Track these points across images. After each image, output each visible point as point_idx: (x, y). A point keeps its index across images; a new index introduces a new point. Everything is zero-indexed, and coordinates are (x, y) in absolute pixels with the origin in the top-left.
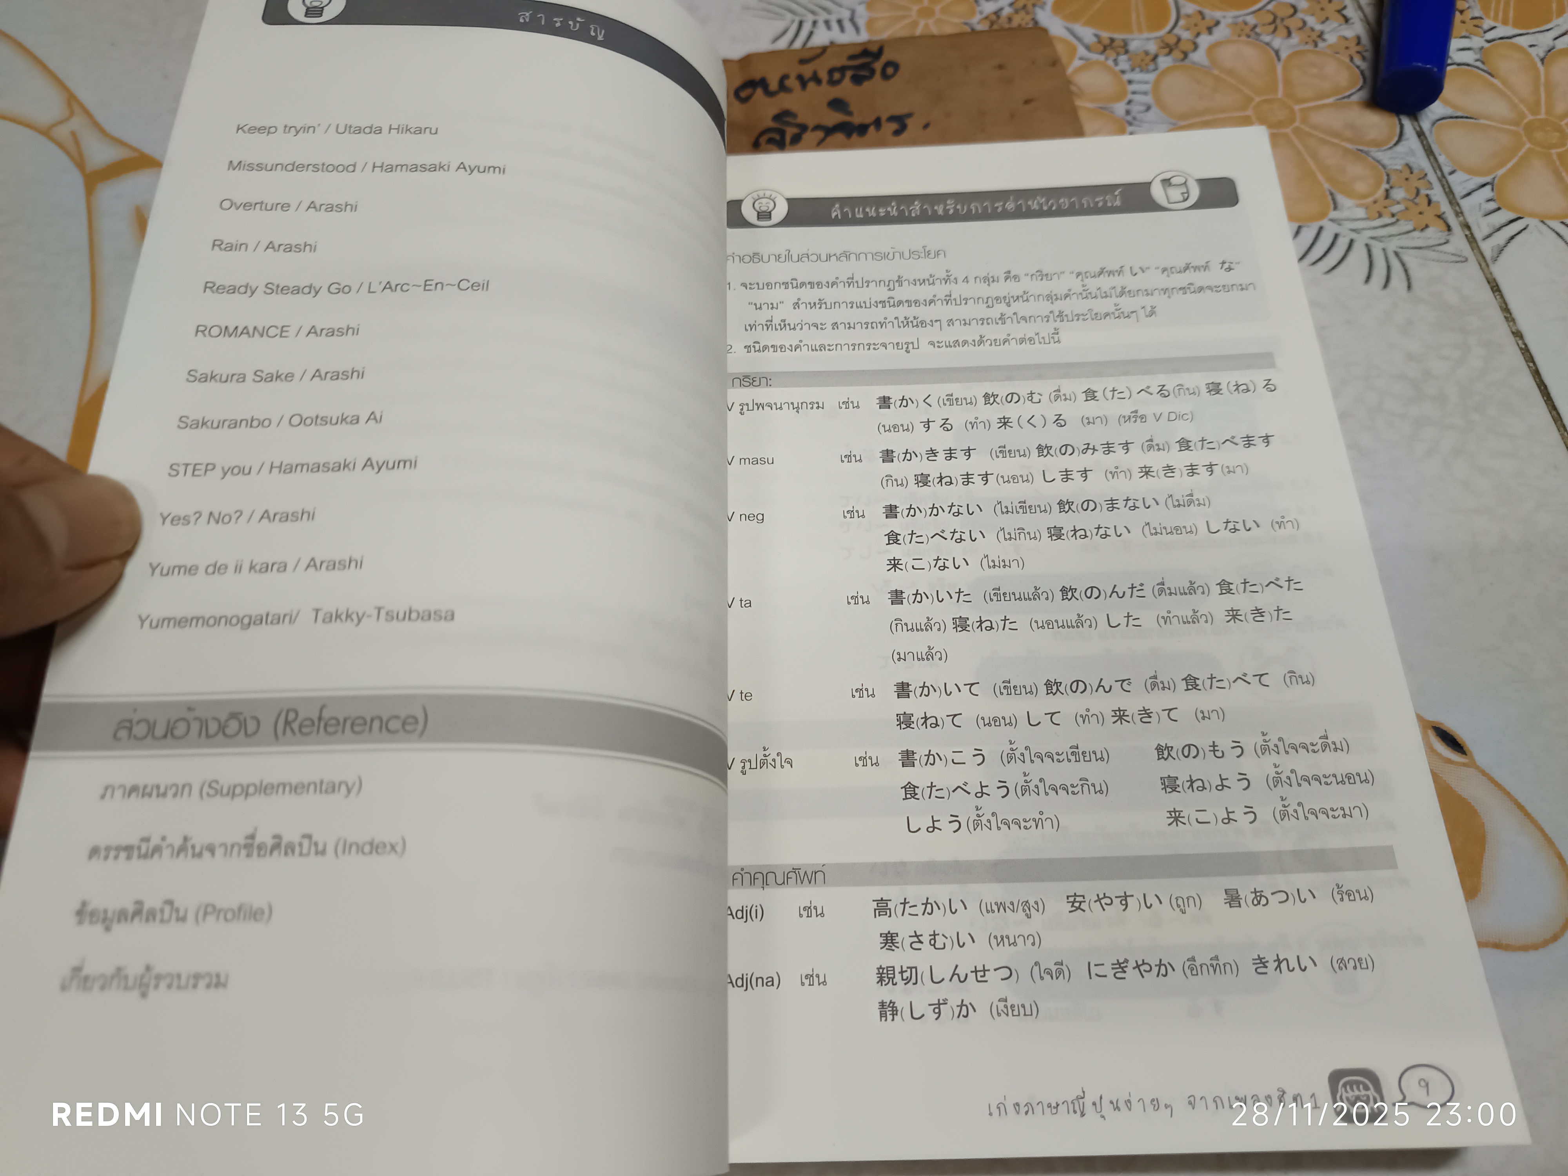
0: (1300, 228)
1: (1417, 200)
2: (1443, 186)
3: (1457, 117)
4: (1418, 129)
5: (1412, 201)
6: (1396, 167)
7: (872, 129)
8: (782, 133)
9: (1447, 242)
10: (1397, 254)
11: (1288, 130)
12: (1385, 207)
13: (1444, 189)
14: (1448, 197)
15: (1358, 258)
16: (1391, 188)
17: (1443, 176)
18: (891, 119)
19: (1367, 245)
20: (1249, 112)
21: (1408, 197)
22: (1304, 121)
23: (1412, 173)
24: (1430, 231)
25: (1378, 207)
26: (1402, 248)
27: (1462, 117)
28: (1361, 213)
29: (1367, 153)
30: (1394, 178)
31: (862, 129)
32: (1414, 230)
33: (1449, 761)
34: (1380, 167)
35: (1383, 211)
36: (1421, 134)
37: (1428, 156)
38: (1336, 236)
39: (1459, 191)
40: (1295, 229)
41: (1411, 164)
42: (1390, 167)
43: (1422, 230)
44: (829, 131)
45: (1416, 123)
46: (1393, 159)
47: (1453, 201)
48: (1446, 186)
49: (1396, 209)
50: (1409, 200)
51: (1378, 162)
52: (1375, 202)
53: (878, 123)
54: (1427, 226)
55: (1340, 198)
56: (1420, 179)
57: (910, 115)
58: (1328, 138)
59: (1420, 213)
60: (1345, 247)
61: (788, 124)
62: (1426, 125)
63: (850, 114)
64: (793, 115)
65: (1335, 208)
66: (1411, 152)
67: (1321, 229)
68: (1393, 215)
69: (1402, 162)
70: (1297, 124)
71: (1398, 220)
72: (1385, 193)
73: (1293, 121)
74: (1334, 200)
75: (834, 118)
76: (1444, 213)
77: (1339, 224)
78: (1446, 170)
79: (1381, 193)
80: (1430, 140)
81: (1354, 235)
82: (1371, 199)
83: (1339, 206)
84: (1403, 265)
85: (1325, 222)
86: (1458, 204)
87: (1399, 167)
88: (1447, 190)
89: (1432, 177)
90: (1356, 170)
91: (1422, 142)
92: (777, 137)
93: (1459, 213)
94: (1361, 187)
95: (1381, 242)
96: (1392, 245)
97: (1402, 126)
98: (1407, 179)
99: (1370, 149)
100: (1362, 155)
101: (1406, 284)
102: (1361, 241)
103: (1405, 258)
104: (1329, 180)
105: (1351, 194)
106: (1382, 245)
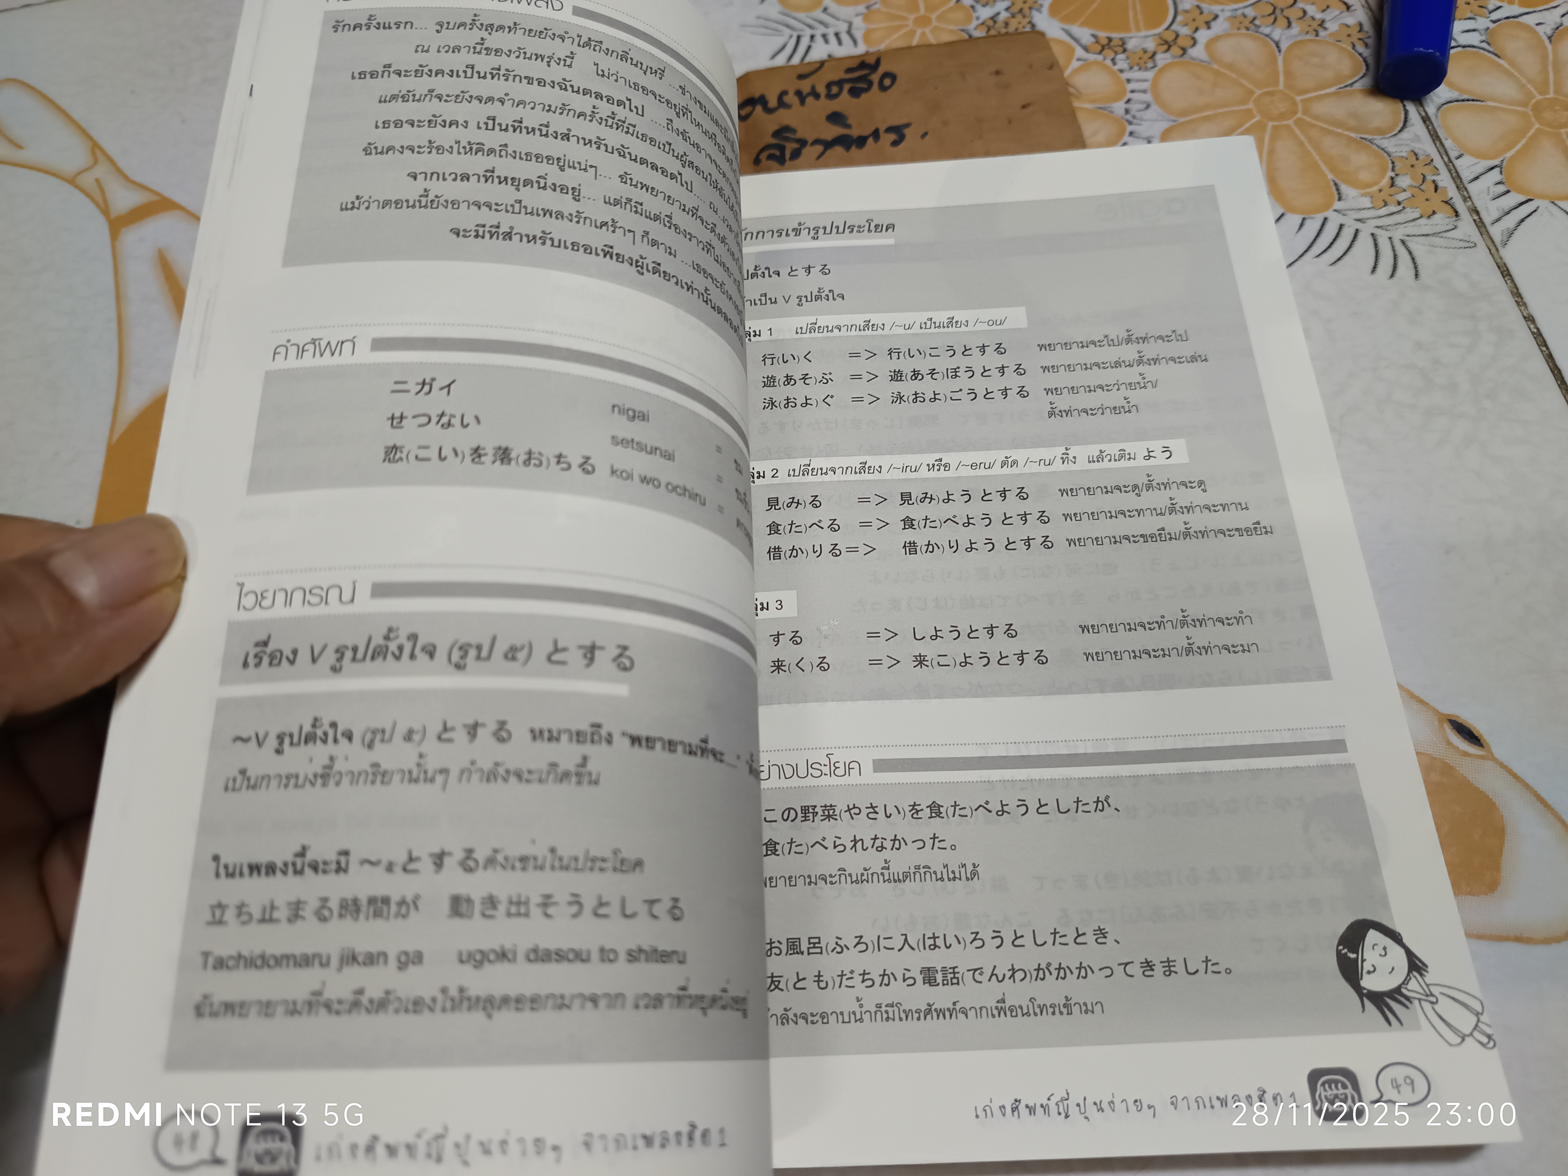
0: (1304, 219)
1: (1422, 187)
2: (1450, 171)
3: (1463, 100)
4: (1423, 114)
5: (1418, 187)
6: (1400, 154)
7: (870, 140)
8: (782, 149)
9: (1456, 227)
10: (1403, 242)
11: (1290, 122)
12: (1391, 195)
13: (1451, 174)
14: (1455, 182)
15: (1364, 248)
16: (1397, 175)
17: (1451, 161)
18: (890, 130)
19: (1372, 234)
20: (1251, 106)
21: (1414, 184)
22: (1306, 112)
23: (1417, 159)
24: (1437, 218)
25: (1383, 195)
26: (1408, 236)
27: (1468, 100)
28: (1366, 202)
29: (1371, 141)
30: (1398, 165)
31: (861, 142)
32: (1421, 217)
33: (1466, 754)
34: (1385, 155)
35: (1388, 199)
36: (1426, 120)
37: (1434, 141)
38: (1341, 226)
39: (1466, 175)
40: (1300, 222)
41: (1416, 151)
42: (1395, 155)
43: (1429, 217)
44: (828, 145)
45: (1421, 109)
46: (1398, 146)
47: (1460, 186)
48: (1453, 171)
49: (1401, 197)
50: (1415, 187)
51: (1383, 149)
52: (1380, 191)
53: (876, 134)
54: (1434, 213)
55: (1344, 188)
56: (1426, 165)
57: (907, 125)
58: (1331, 128)
59: (1427, 200)
60: (1350, 238)
61: (788, 139)
62: (1431, 110)
63: (848, 126)
64: (794, 131)
65: (1340, 199)
66: (1417, 138)
67: (1326, 219)
68: (1399, 203)
69: (1409, 149)
70: (1299, 115)
71: (1404, 208)
72: (1390, 182)
73: (1296, 113)
74: (1338, 190)
75: (832, 131)
76: (1451, 198)
77: (1344, 215)
78: (1453, 154)
79: (1386, 181)
80: (1435, 125)
81: (1359, 225)
82: (1376, 188)
83: (1344, 197)
84: (1410, 253)
85: (1330, 214)
86: (1466, 189)
87: (1404, 154)
88: (1454, 175)
89: (1438, 162)
90: (1360, 159)
91: (1428, 128)
92: (778, 153)
93: (1467, 198)
94: (1365, 176)
95: (1387, 230)
96: (1398, 234)
97: (1406, 112)
98: (1412, 166)
99: (1375, 137)
100: (1365, 143)
101: (1413, 272)
102: (1366, 230)
103: (1412, 246)
104: (1333, 170)
105: (1355, 184)
106: (1386, 234)
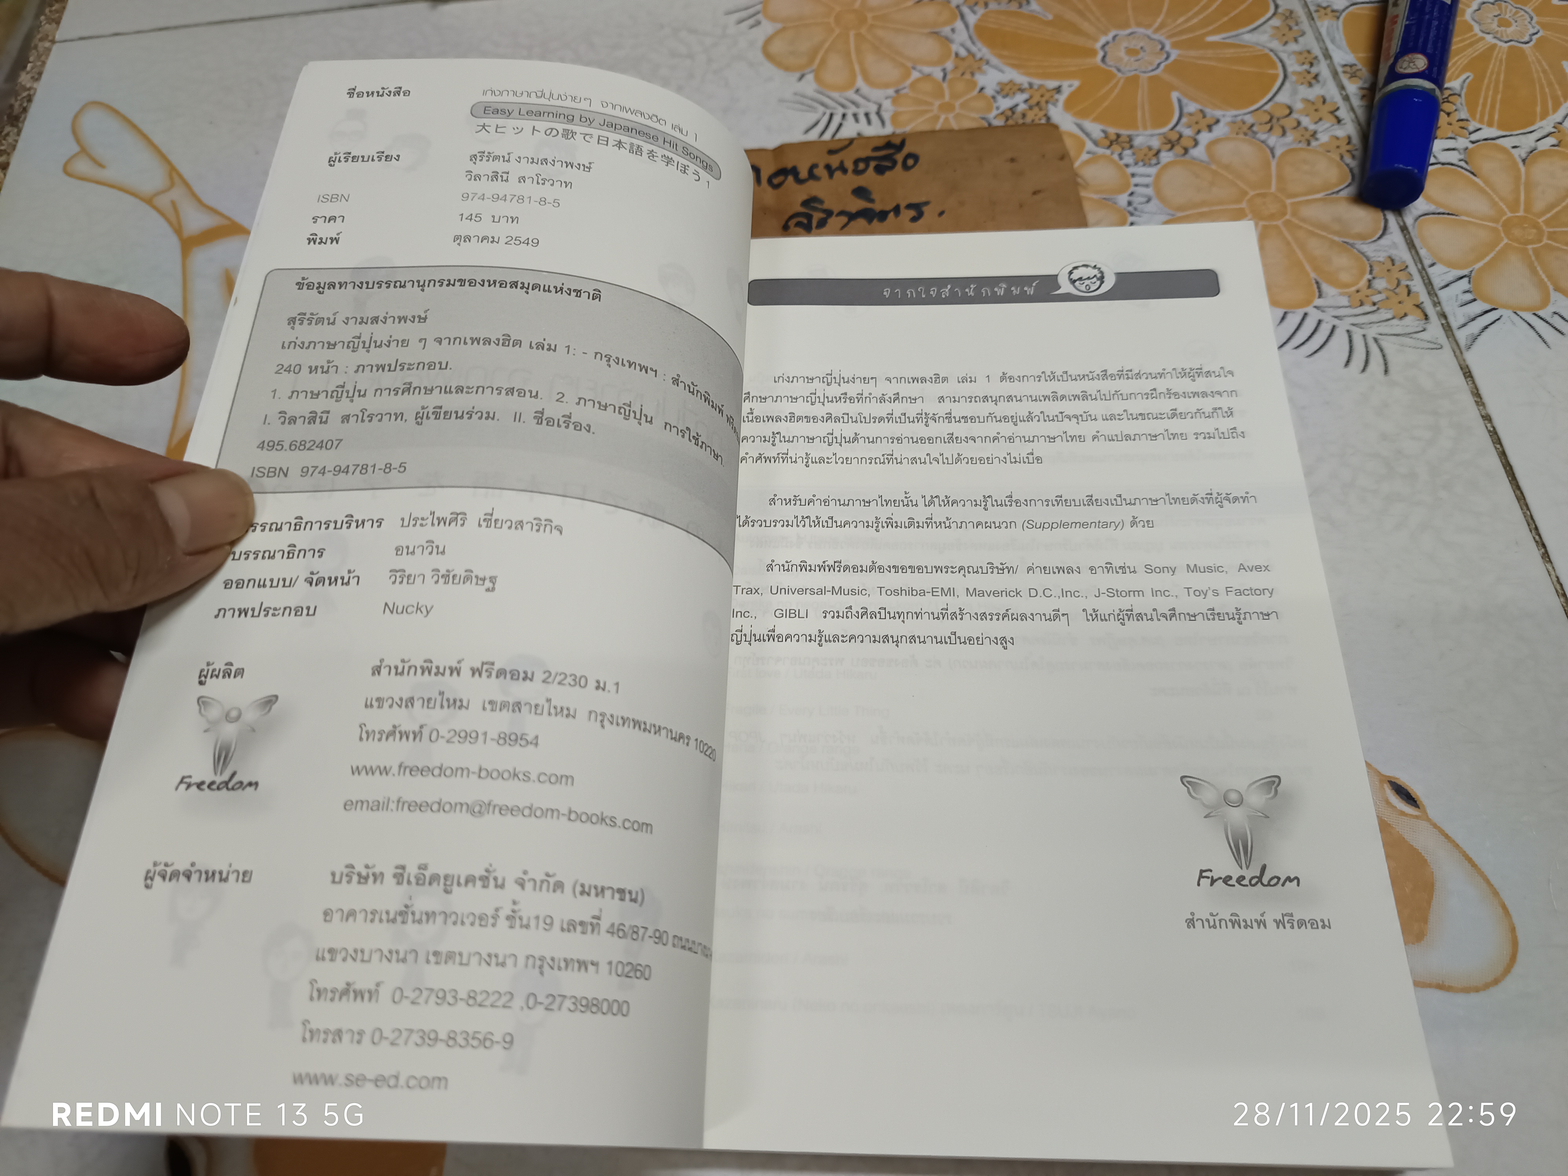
0: (1285, 313)
1: (1397, 291)
2: (1422, 277)
3: (1439, 214)
4: (1402, 224)
5: (1393, 291)
6: (1379, 259)
7: (892, 215)
8: (809, 217)
9: (1424, 330)
10: (1376, 340)
11: (1279, 223)
12: (1367, 296)
13: (1424, 281)
14: (1427, 288)
15: (1339, 345)
16: (1374, 278)
17: (1424, 268)
18: (910, 206)
19: (1348, 331)
20: (1244, 205)
21: (1390, 287)
22: (1295, 214)
23: (1393, 265)
24: (1408, 320)
25: (1360, 296)
26: (1381, 334)
27: (1443, 214)
28: (1344, 301)
29: (1352, 245)
30: (1376, 270)
31: (882, 216)
32: (1393, 318)
33: (1403, 813)
34: (1364, 259)
35: (1365, 299)
36: (1404, 229)
37: (1410, 249)
38: (1320, 322)
39: (1437, 282)
40: (1281, 315)
41: (1393, 257)
42: (1374, 259)
43: (1401, 318)
44: (853, 217)
45: (1400, 219)
46: (1377, 251)
47: (1431, 291)
48: (1425, 278)
49: (1376, 298)
50: (1390, 290)
51: (1363, 253)
52: (1358, 291)
53: (897, 210)
54: (1405, 315)
55: (1325, 287)
56: (1401, 270)
57: (927, 203)
58: (1317, 231)
59: (1400, 303)
60: (1328, 333)
61: (815, 209)
62: (1409, 220)
63: (872, 201)
64: (821, 202)
65: (1320, 296)
66: (1394, 245)
67: (1306, 314)
68: (1374, 304)
69: (1385, 254)
70: (1288, 217)
71: (1378, 309)
72: (1367, 284)
73: (1284, 214)
74: (1319, 288)
75: (857, 205)
76: (1422, 303)
77: (1323, 311)
78: (1427, 262)
79: (1363, 283)
80: (1412, 234)
81: (1336, 322)
82: (1354, 289)
83: (1324, 295)
84: (1382, 350)
85: (1310, 309)
86: (1436, 295)
87: (1381, 259)
88: (1427, 281)
89: (1413, 269)
90: (1341, 261)
91: (1405, 236)
92: (805, 221)
93: (1437, 303)
94: (1345, 277)
95: (1361, 328)
96: (1372, 332)
97: (1386, 221)
98: (1388, 270)
99: (1356, 242)
100: (1347, 247)
101: (1382, 368)
102: (1343, 326)
103: (1384, 344)
104: (1316, 269)
105: (1335, 283)
106: (1362, 332)
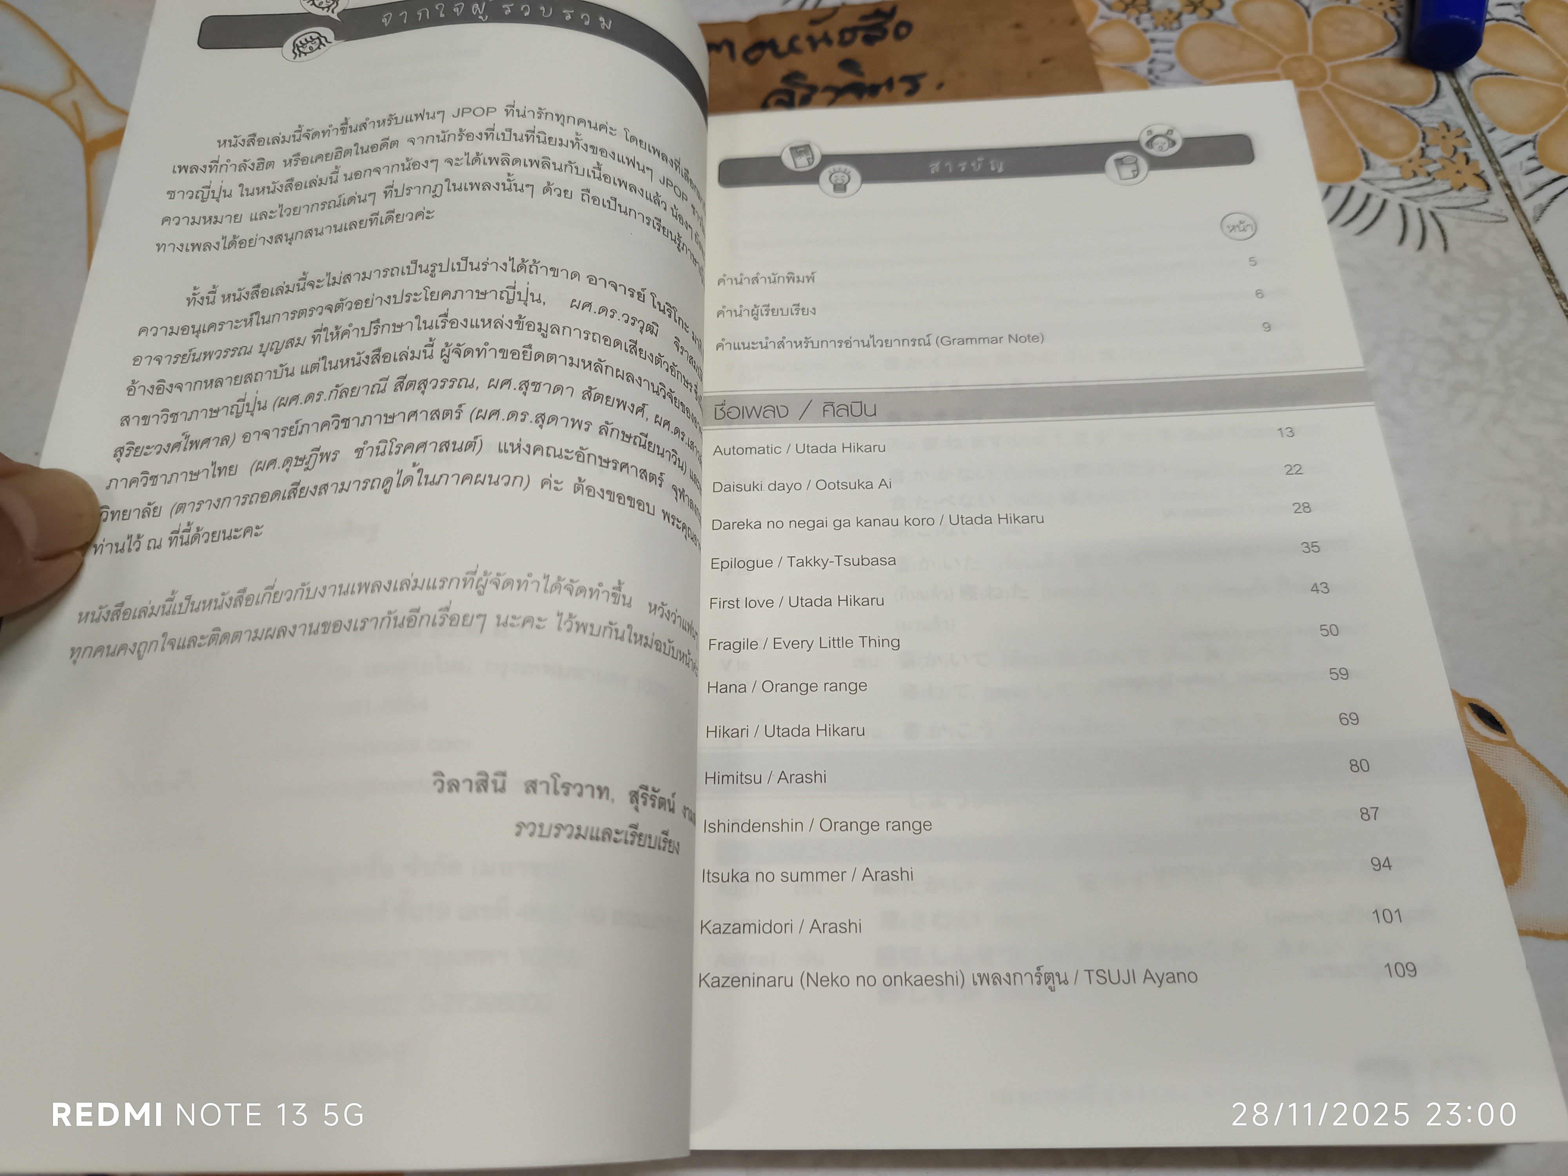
0: (1331, 186)
1: (1454, 159)
2: (1482, 144)
3: (1496, 74)
4: (1456, 86)
5: (1450, 159)
6: (1432, 125)
7: (884, 88)
8: (791, 93)
9: (1486, 202)
10: (1433, 214)
11: (1320, 89)
12: (1421, 166)
13: (1483, 147)
14: (1487, 155)
15: (1391, 220)
16: (1427, 146)
17: (1483, 134)
18: (903, 79)
19: (1401, 205)
20: (1278, 70)
21: (1445, 155)
22: (1335, 78)
23: (1449, 131)
24: (1468, 191)
25: (1413, 166)
26: (1438, 208)
27: (1502, 74)
28: (1395, 172)
29: (1401, 111)
30: (1429, 136)
31: (874, 89)
32: (1452, 189)
33: (1487, 740)
34: (1416, 125)
35: (1418, 170)
36: (1458, 91)
37: (1466, 113)
38: (1368, 196)
39: (1499, 148)
40: (1325, 190)
41: (1448, 122)
42: (1425, 125)
43: (1460, 189)
44: (841, 91)
45: (1453, 80)
46: (1428, 117)
47: (1492, 159)
48: (1485, 144)
49: (1432, 168)
50: (1446, 159)
51: (1414, 119)
52: (1410, 161)
53: (890, 83)
54: (1465, 185)
55: (1372, 157)
56: (1458, 137)
57: (923, 75)
58: (1361, 96)
59: (1458, 172)
60: (1378, 208)
62: (1464, 82)
63: (861, 74)
64: (803, 76)
65: (1368, 168)
66: (1449, 109)
67: (1352, 189)
68: (1429, 174)
69: (1441, 120)
70: (1328, 81)
71: (1434, 179)
72: (1421, 152)
73: (1323, 78)
74: (1366, 159)
75: (844, 78)
76: (1483, 172)
77: (1372, 184)
78: (1485, 128)
79: (1415, 152)
80: (1468, 97)
81: (1387, 195)
82: (1405, 158)
83: (1372, 166)
84: (1440, 225)
85: (1357, 183)
86: (1498, 163)
87: (1435, 125)
88: (1486, 148)
89: (1471, 135)
90: (1390, 128)
91: (1460, 100)
92: (787, 97)
93: (1499, 172)
94: (1394, 146)
95: (1416, 201)
96: (1428, 206)
97: (1438, 83)
98: (1444, 137)
99: (1405, 107)
100: (1396, 112)
101: (1442, 244)
102: (1394, 201)
103: (1442, 218)
104: (1361, 138)
105: (1384, 153)
106: (1416, 205)
